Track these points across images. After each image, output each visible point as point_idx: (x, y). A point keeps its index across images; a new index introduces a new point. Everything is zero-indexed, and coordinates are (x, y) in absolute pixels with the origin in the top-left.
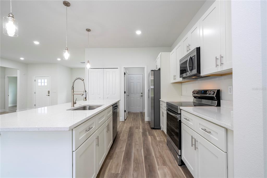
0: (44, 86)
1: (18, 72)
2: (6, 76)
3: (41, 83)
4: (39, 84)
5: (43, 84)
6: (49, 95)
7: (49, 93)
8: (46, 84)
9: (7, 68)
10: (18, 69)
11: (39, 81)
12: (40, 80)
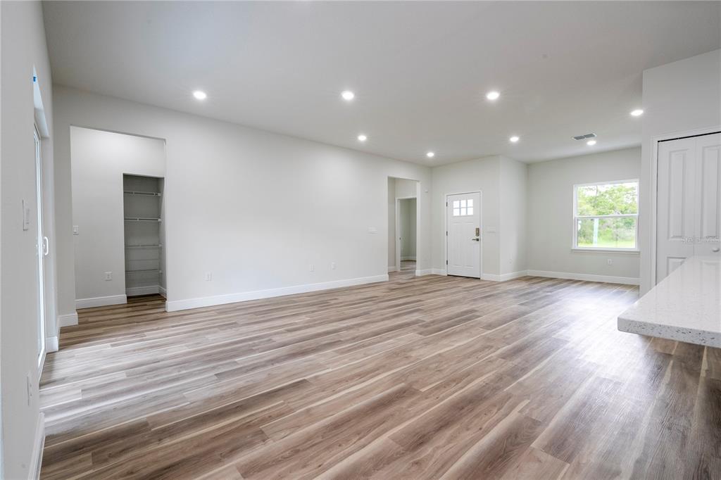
0: (467, 216)
1: (418, 186)
2: (396, 199)
3: (460, 208)
4: (456, 213)
5: (463, 213)
6: (478, 240)
7: (478, 234)
8: (471, 212)
9: (399, 179)
10: (418, 181)
11: (456, 204)
12: (458, 202)
